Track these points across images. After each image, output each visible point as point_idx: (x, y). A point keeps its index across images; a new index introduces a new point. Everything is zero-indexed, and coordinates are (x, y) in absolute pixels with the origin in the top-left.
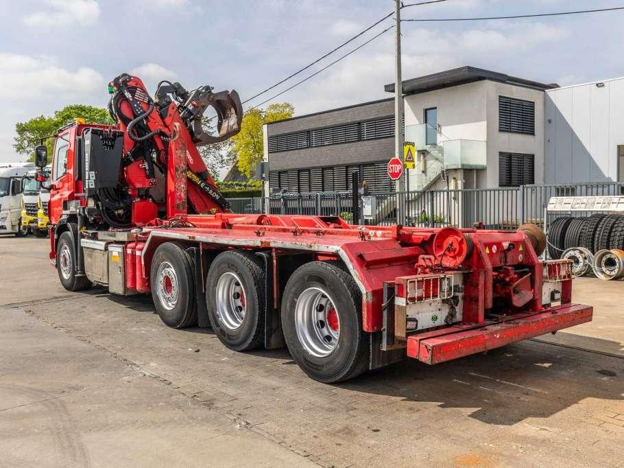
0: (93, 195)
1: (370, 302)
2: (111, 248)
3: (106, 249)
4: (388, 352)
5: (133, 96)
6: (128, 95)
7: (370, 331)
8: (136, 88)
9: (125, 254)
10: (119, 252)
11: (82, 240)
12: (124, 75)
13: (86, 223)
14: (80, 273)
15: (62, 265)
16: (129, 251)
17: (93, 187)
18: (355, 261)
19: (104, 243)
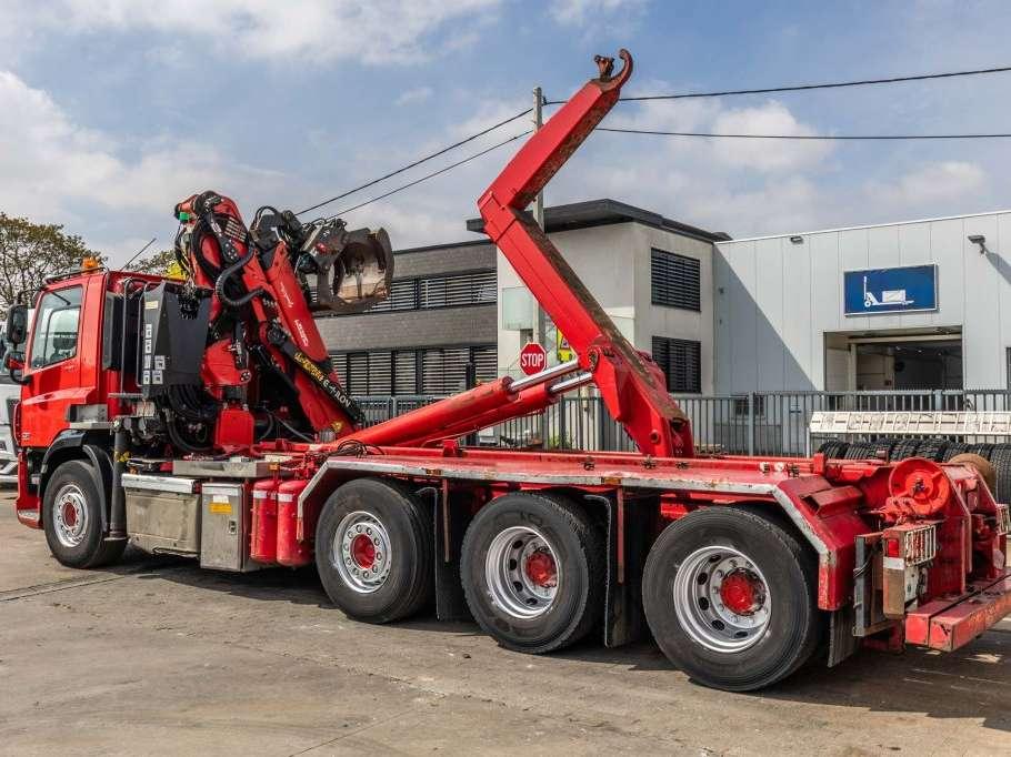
0: (159, 398)
1: (834, 566)
2: (207, 488)
3: (197, 491)
4: (869, 637)
5: (223, 230)
6: (216, 228)
7: (833, 609)
8: (227, 216)
9: (247, 500)
10: (230, 497)
11: (124, 475)
12: (210, 194)
13: (137, 447)
14: (115, 535)
15: (58, 523)
16: (258, 495)
17: (161, 382)
18: (803, 507)
19: (189, 482)
